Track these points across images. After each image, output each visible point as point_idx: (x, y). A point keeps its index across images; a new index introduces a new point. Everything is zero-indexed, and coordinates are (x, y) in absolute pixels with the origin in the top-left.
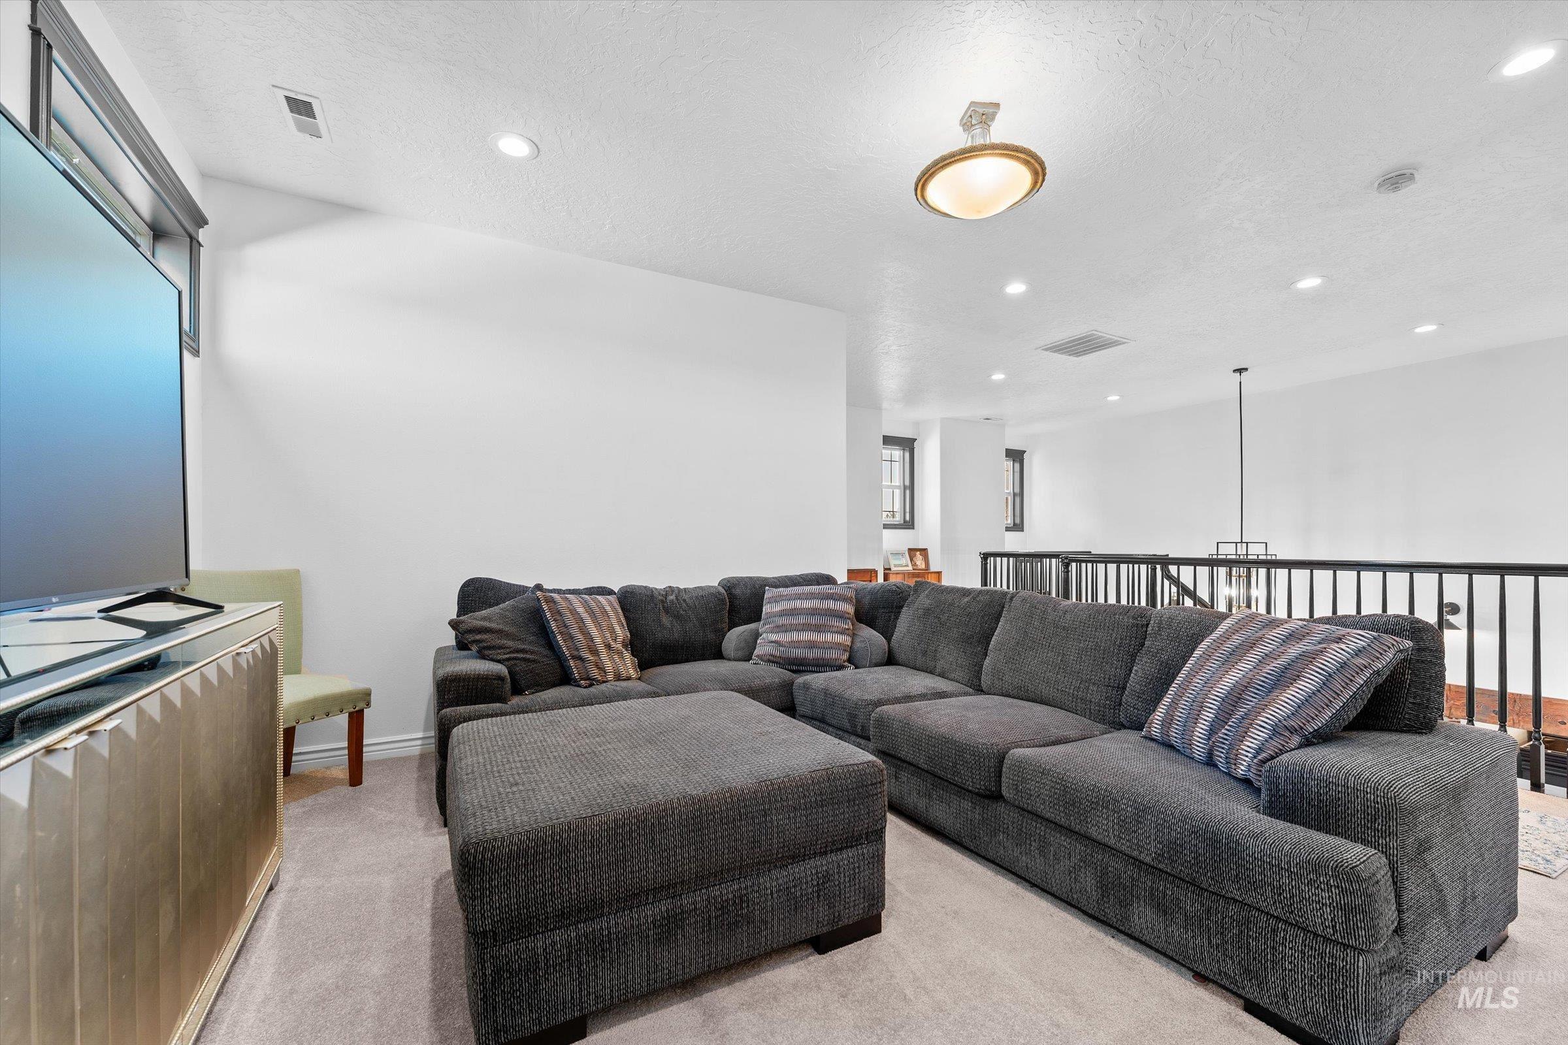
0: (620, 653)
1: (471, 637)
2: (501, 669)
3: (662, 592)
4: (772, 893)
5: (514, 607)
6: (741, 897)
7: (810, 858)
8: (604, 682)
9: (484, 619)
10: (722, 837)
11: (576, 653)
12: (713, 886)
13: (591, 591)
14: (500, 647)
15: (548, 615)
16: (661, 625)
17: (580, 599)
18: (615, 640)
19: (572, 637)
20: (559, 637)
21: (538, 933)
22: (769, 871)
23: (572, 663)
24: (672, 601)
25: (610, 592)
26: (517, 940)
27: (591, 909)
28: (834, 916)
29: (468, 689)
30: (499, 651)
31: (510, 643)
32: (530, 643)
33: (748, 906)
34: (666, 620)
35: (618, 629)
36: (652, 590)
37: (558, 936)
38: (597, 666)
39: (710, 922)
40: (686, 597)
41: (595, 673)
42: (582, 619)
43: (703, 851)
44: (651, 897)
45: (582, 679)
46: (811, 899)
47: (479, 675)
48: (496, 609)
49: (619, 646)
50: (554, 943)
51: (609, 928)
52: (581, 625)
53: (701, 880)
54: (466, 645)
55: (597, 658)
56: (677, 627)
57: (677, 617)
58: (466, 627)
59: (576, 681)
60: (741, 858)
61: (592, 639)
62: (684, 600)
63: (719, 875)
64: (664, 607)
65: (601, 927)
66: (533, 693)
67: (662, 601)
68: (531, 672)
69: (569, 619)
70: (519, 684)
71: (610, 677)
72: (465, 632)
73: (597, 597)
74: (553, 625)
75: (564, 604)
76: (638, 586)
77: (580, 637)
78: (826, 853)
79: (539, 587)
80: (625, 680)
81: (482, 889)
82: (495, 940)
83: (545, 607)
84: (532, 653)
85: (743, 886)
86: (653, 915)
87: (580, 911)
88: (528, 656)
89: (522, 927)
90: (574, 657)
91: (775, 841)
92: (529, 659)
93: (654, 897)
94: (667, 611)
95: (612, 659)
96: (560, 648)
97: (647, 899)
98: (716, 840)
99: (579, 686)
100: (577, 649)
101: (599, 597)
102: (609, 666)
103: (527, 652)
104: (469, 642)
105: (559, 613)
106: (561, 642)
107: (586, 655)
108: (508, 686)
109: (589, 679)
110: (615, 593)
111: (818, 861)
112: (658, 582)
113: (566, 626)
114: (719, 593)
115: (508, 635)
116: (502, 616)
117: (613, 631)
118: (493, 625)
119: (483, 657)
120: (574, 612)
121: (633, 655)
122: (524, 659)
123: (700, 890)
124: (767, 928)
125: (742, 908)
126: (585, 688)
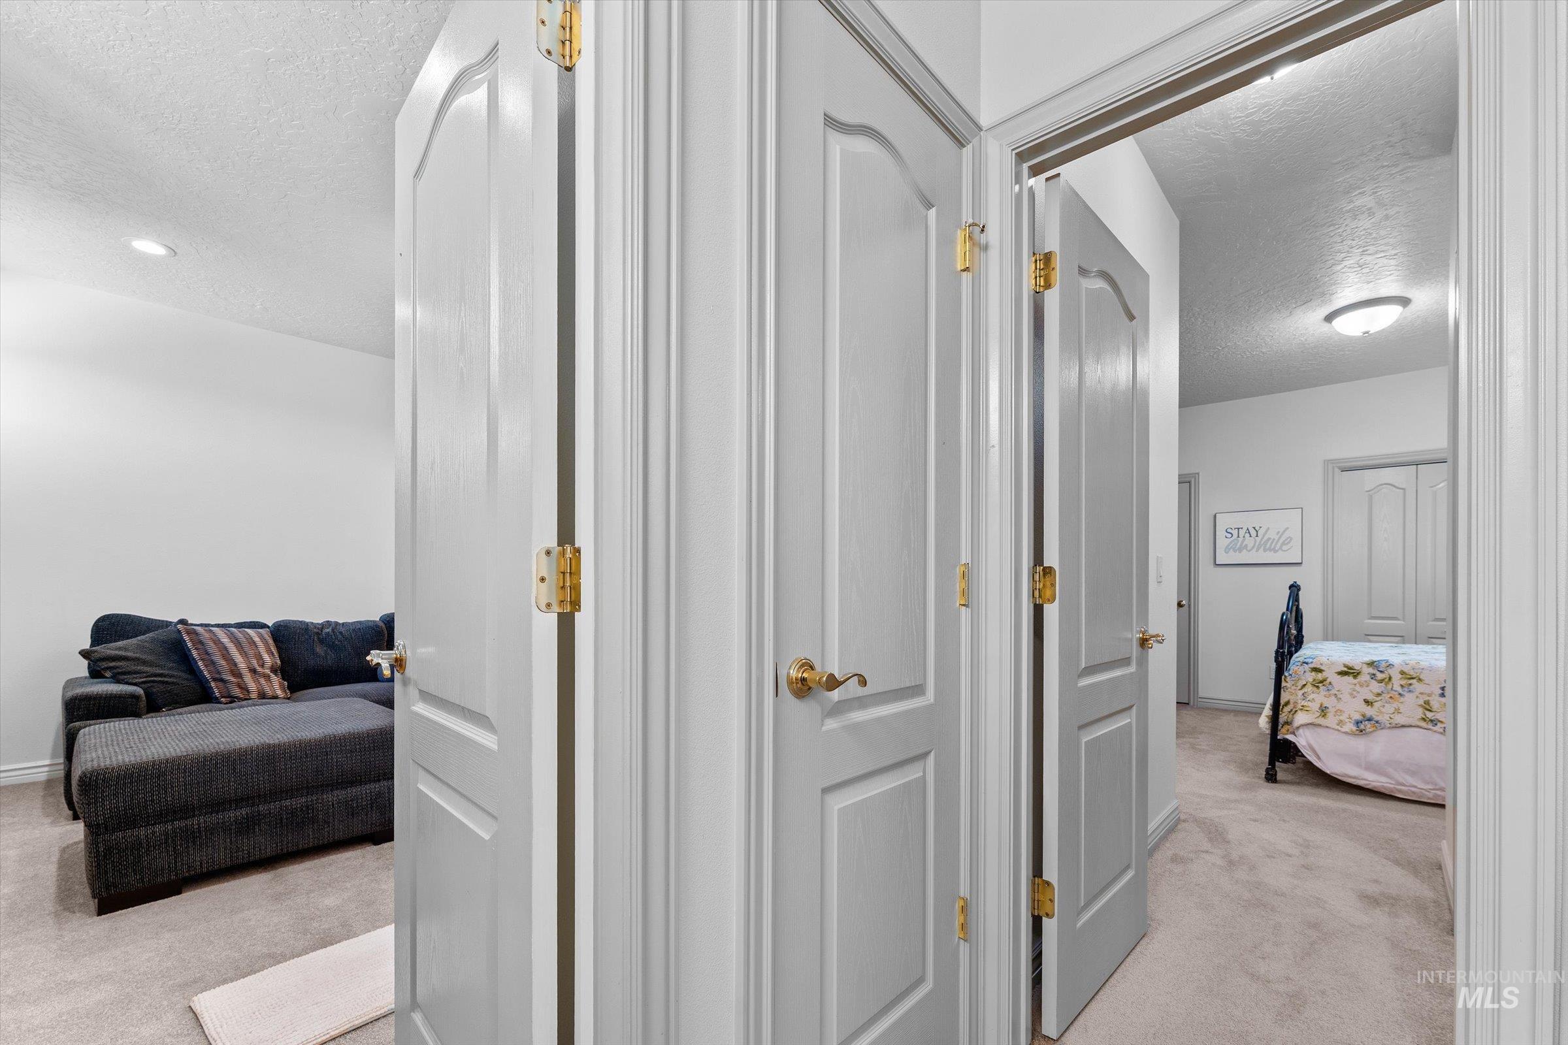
0: (267, 677)
1: (104, 665)
2: (139, 691)
3: (318, 626)
4: (333, 805)
5: (153, 640)
6: (307, 807)
7: (365, 784)
8: (246, 699)
9: (120, 649)
10: (291, 768)
11: (217, 676)
12: (285, 800)
13: (240, 626)
14: (136, 672)
15: (189, 645)
16: (314, 653)
17: (226, 631)
18: (262, 666)
19: (213, 663)
20: (200, 663)
21: (142, 826)
22: (332, 791)
23: (213, 684)
24: (328, 634)
25: (264, 626)
26: (124, 830)
27: (186, 811)
28: (385, 820)
29: (99, 706)
30: (135, 676)
31: (148, 669)
32: (170, 669)
33: (313, 812)
34: (320, 650)
35: (266, 657)
36: (307, 624)
37: (157, 828)
38: (239, 686)
39: (281, 821)
40: (342, 630)
41: (237, 692)
42: (226, 648)
43: (275, 776)
44: (234, 806)
45: (222, 697)
46: (365, 808)
47: (111, 694)
48: (134, 641)
49: (268, 671)
50: (154, 833)
51: (199, 824)
52: (225, 652)
53: (275, 794)
54: (99, 671)
55: (240, 680)
56: (332, 655)
57: (332, 646)
58: (99, 655)
59: (217, 698)
60: (307, 782)
61: (235, 665)
62: (341, 633)
63: (291, 792)
64: (319, 638)
65: (193, 823)
66: (170, 710)
67: (318, 634)
68: (169, 692)
69: (212, 648)
70: (156, 703)
71: (254, 695)
72: (98, 660)
73: (246, 630)
74: (195, 653)
75: (207, 635)
76: (293, 621)
77: (223, 663)
78: (379, 781)
79: (183, 622)
80: (270, 698)
81: (96, 798)
82: (106, 829)
83: (186, 638)
84: (171, 676)
85: (309, 799)
86: (236, 817)
87: (175, 812)
88: (166, 679)
89: (129, 821)
90: (215, 680)
91: (335, 771)
92: (167, 682)
93: (236, 805)
94: (321, 641)
95: (257, 682)
96: (201, 672)
97: (231, 806)
98: (285, 769)
99: (220, 703)
100: (219, 673)
101: (249, 631)
102: (252, 686)
103: (165, 676)
104: (102, 669)
105: (201, 643)
106: (202, 668)
107: (228, 677)
108: (143, 703)
109: (231, 697)
110: (268, 627)
111: (372, 786)
112: (315, 617)
113: (207, 653)
114: (377, 626)
115: (144, 663)
116: (140, 647)
117: (259, 657)
118: (129, 654)
119: (118, 682)
120: (217, 642)
121: (284, 679)
122: (163, 682)
123: (275, 802)
124: (329, 826)
125: (308, 813)
126: (225, 704)
